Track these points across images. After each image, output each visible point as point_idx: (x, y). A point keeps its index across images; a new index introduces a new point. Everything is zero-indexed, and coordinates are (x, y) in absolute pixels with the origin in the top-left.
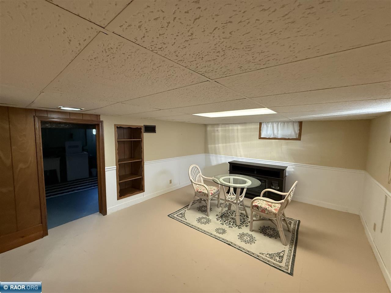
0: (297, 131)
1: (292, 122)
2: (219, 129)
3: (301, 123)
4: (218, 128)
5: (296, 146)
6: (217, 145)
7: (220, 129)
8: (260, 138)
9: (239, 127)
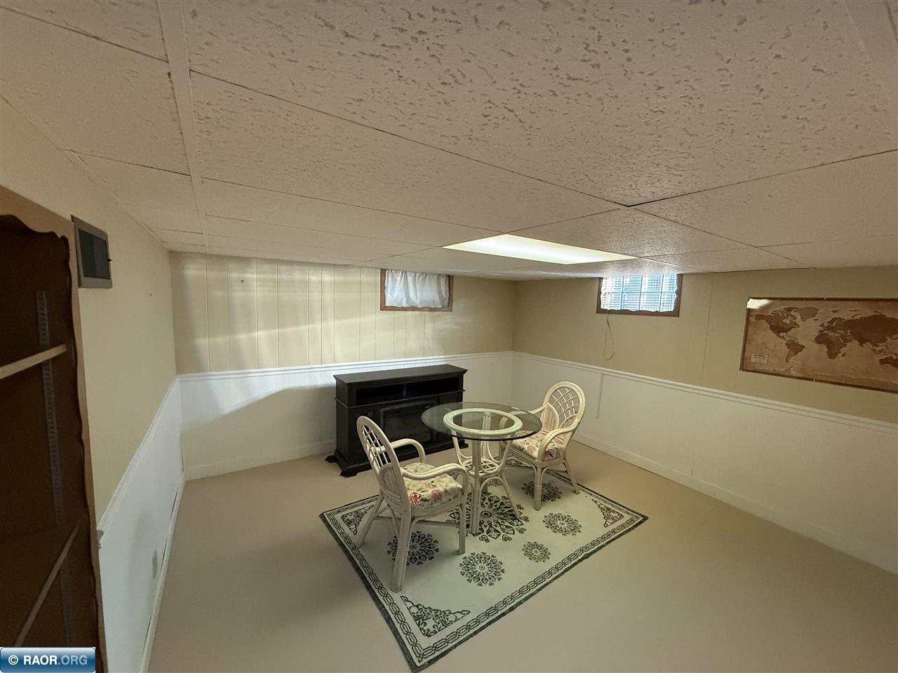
0: (445, 294)
1: (436, 276)
2: (248, 276)
3: (450, 278)
4: (246, 272)
5: (447, 322)
6: (242, 337)
7: (255, 276)
8: (384, 308)
9: (327, 277)
